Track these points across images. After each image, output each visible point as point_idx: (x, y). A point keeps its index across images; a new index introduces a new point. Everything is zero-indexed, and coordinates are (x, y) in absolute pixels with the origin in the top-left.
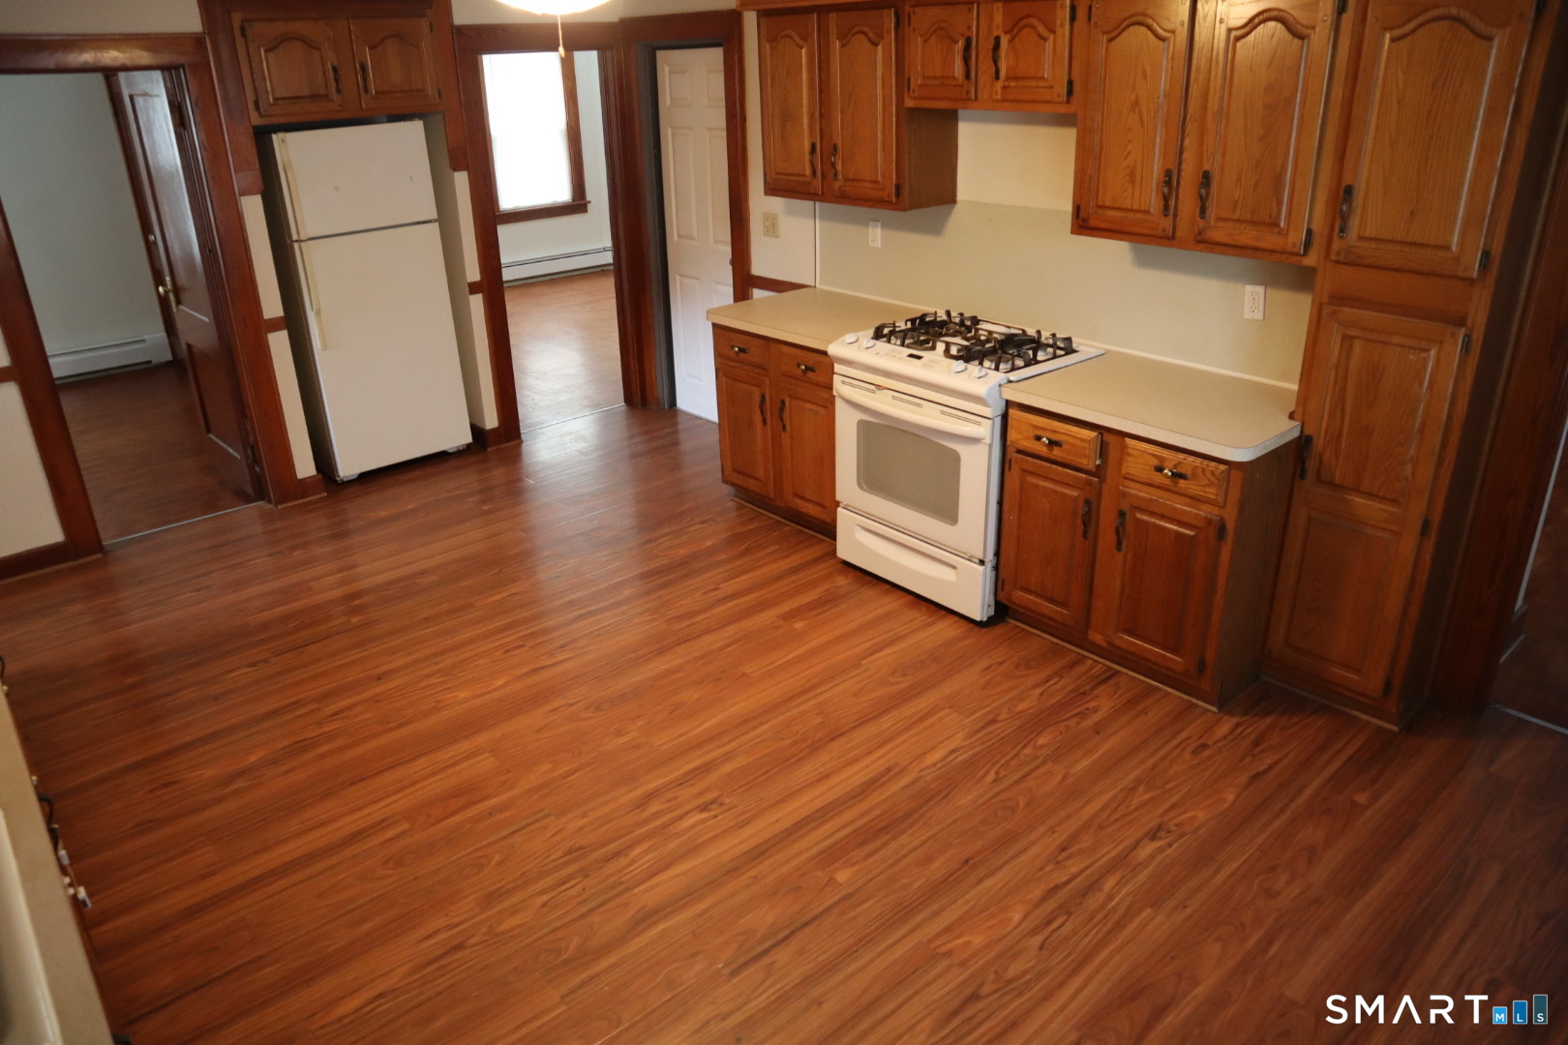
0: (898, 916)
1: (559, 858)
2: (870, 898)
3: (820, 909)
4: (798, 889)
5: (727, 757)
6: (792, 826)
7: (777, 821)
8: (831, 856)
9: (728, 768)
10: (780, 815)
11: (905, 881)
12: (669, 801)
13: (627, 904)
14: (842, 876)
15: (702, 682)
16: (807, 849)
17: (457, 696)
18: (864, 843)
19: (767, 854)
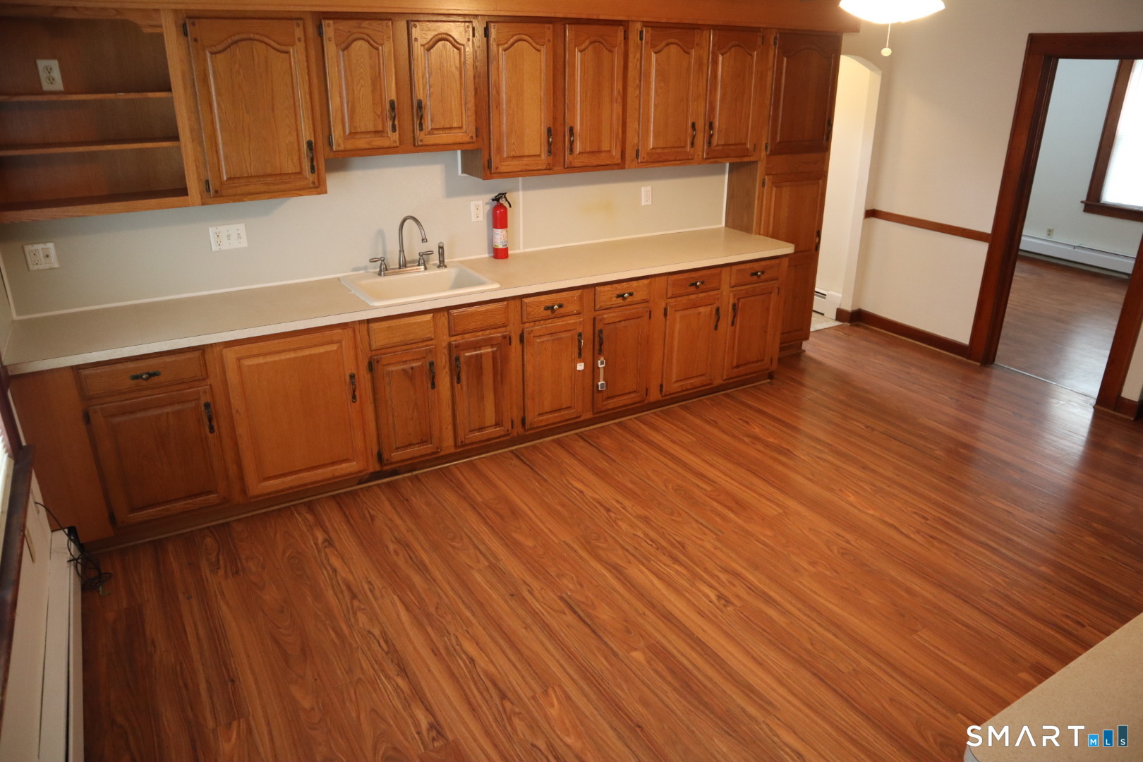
0: (590, 676)
1: (676, 541)
2: (611, 664)
3: (606, 639)
4: (628, 632)
5: (785, 612)
6: (697, 637)
7: (704, 631)
8: (658, 652)
9: (772, 613)
10: (710, 632)
11: (625, 687)
12: (730, 583)
13: (630, 562)
14: (637, 655)
15: (896, 606)
16: (670, 642)
17: (849, 496)
18: (672, 671)
19: (667, 622)
